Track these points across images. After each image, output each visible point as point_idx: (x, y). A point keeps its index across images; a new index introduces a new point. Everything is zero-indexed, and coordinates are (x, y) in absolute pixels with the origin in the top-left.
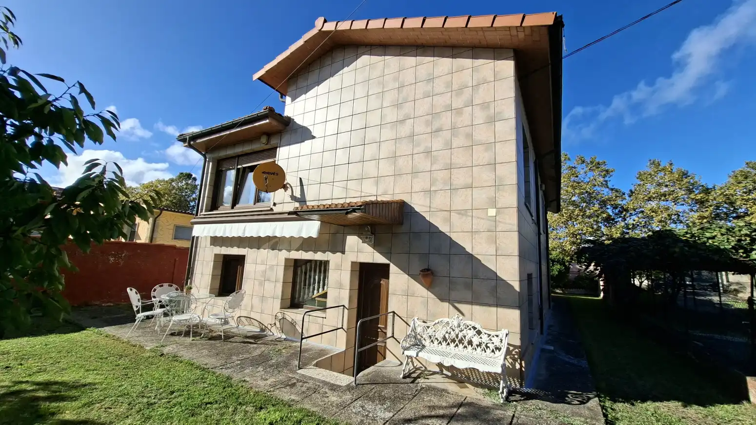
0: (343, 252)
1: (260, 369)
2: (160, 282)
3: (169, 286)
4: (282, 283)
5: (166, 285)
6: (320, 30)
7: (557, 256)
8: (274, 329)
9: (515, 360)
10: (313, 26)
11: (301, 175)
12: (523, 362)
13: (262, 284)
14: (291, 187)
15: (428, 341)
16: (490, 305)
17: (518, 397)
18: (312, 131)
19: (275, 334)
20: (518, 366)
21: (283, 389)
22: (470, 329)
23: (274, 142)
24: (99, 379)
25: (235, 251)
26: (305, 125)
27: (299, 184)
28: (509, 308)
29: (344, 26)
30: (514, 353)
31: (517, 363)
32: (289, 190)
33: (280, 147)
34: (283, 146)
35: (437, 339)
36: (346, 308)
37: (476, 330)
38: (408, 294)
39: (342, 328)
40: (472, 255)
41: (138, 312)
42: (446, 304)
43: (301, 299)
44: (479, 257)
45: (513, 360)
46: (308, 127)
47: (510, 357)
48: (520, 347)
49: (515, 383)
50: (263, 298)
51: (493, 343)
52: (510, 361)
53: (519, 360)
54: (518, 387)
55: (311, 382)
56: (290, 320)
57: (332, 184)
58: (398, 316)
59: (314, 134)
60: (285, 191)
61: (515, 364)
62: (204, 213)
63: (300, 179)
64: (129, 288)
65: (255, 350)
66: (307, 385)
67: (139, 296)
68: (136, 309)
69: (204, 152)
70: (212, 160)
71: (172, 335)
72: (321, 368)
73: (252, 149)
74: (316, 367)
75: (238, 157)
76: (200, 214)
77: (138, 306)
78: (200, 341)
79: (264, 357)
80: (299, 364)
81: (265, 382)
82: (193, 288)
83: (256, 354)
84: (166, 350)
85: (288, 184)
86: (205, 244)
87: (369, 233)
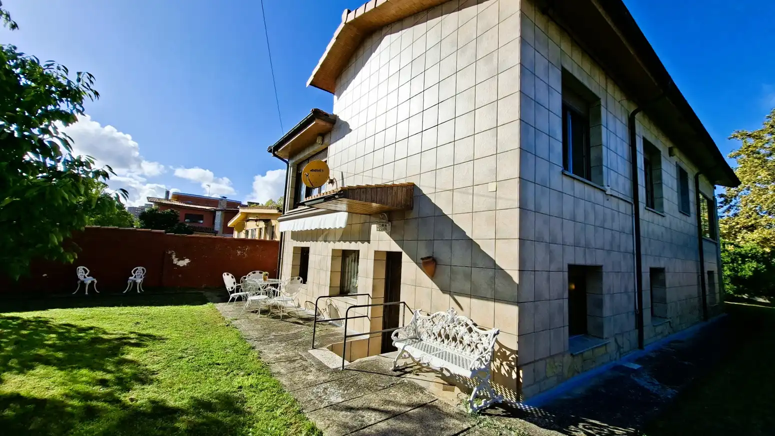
0: (369, 241)
1: (284, 344)
2: (253, 269)
3: (259, 273)
4: (330, 272)
5: (257, 272)
6: (345, 23)
7: (751, 250)
8: (325, 314)
9: (511, 367)
10: (340, 21)
11: (342, 169)
12: (521, 372)
13: (318, 273)
14: (336, 181)
15: (426, 335)
16: (487, 299)
17: (500, 410)
18: (349, 124)
19: (323, 317)
20: (514, 376)
21: (283, 363)
22: (462, 326)
23: (326, 141)
25: (304, 244)
26: (345, 120)
27: (341, 179)
28: (507, 303)
29: (360, 11)
30: (510, 359)
31: (513, 372)
32: (335, 184)
33: (330, 145)
34: (332, 143)
35: (434, 334)
36: (371, 296)
37: (468, 327)
38: (416, 285)
39: (367, 316)
40: (472, 239)
41: (232, 292)
42: (447, 296)
43: (348, 288)
44: (478, 242)
45: (509, 367)
46: (347, 122)
47: (507, 364)
48: (517, 352)
49: (510, 395)
50: (319, 286)
51: (482, 344)
52: (507, 368)
53: (515, 368)
54: (514, 400)
55: (309, 361)
56: (335, 307)
57: (362, 174)
58: (408, 307)
59: (351, 128)
60: (333, 185)
61: (512, 372)
62: (288, 212)
63: (342, 172)
64: (225, 273)
65: (296, 329)
66: (304, 363)
67: (234, 280)
68: (231, 290)
69: (287, 160)
70: (293, 166)
71: (253, 312)
72: (332, 351)
73: (314, 151)
74: (327, 349)
75: (308, 160)
76: (286, 212)
77: (232, 288)
78: (265, 318)
79: (296, 336)
80: (315, 344)
81: (275, 355)
82: (282, 276)
83: (293, 332)
84: (235, 323)
85: (334, 178)
86: (288, 237)
87: (384, 221)
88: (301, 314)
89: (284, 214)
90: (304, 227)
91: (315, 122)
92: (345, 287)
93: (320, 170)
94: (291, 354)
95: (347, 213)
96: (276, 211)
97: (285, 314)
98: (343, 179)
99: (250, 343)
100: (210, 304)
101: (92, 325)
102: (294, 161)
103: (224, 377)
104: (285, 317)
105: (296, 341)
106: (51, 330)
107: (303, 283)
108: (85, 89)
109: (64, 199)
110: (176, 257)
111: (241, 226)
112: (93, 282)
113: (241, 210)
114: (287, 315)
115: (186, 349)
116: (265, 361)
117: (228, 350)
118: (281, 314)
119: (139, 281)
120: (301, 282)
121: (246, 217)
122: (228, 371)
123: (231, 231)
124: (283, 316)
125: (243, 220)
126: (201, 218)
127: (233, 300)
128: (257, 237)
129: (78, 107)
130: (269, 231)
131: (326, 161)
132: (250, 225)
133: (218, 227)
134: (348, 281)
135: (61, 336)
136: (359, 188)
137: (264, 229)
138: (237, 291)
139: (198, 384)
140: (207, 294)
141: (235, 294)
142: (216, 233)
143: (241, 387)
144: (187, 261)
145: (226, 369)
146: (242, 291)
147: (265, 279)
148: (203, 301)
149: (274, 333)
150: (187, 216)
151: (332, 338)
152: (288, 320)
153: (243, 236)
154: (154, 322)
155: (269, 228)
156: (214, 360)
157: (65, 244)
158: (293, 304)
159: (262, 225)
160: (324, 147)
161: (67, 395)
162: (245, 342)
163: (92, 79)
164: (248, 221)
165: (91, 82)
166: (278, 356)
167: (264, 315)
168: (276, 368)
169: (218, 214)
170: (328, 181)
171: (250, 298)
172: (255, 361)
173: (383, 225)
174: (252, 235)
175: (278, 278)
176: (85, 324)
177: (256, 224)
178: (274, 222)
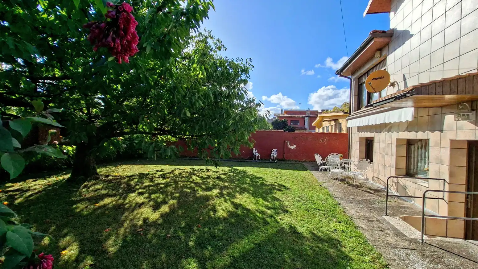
0: (442, 131)
1: (361, 206)
2: (332, 152)
3: (336, 154)
4: (395, 157)
5: (335, 154)
8: (392, 189)
11: (404, 71)
13: (383, 156)
14: (398, 83)
18: (410, 30)
19: (393, 193)
21: (363, 220)
23: (384, 53)
24: (294, 187)
25: (368, 135)
26: (404, 29)
27: (403, 80)
32: (396, 86)
33: (388, 55)
34: (390, 54)
36: (447, 182)
39: (443, 199)
41: (321, 165)
43: (415, 171)
46: (407, 29)
50: (384, 166)
55: (385, 225)
56: (402, 184)
57: (429, 71)
59: (412, 33)
60: (394, 88)
62: (353, 113)
63: (404, 75)
64: (316, 154)
65: (368, 197)
66: (381, 225)
67: (321, 158)
68: (320, 164)
69: (350, 77)
70: (355, 79)
71: (334, 179)
72: (405, 221)
73: (373, 65)
74: (400, 219)
75: (367, 72)
76: (351, 113)
77: (320, 163)
78: (343, 184)
79: (369, 202)
80: (388, 212)
81: (356, 213)
82: (352, 157)
83: (366, 198)
84: (324, 185)
85: (395, 81)
86: (355, 131)
87: (467, 110)
88: (370, 185)
89: (350, 115)
90: (369, 123)
91: (373, 41)
92: (411, 169)
93: (381, 78)
94: (368, 215)
95: (414, 108)
96: (342, 114)
97: (357, 184)
98: (405, 80)
99: (337, 200)
100: (308, 171)
101: (261, 176)
102: (355, 76)
103: (324, 220)
104: (358, 187)
105: (370, 206)
106: (248, 177)
107: (371, 163)
108: (249, 66)
109: (247, 119)
110: (290, 144)
111: (320, 125)
112: (258, 155)
113: (319, 115)
114: (359, 184)
115: (301, 196)
116: (349, 215)
117: (323, 202)
118: (355, 184)
119: (275, 156)
120: (369, 163)
121: (322, 119)
122: (326, 216)
123: (314, 128)
124: (356, 185)
125: (321, 121)
126: (298, 122)
127: (321, 170)
128: (330, 131)
129: (248, 76)
130: (337, 127)
131: (385, 69)
132: (325, 124)
133: (307, 126)
134: (414, 165)
135: (252, 180)
136: (434, 83)
137: (334, 126)
138: (324, 165)
139: (310, 220)
140: (306, 165)
141: (322, 167)
142: (306, 130)
143: (336, 230)
144: (295, 146)
145: (324, 215)
146: (326, 165)
147: (340, 159)
148: (305, 169)
149: (352, 196)
150: (291, 122)
151: (403, 210)
152: (360, 188)
153: (321, 131)
154: (284, 178)
155: (338, 125)
156: (316, 207)
157: (250, 139)
158: (363, 178)
159: (333, 123)
160: (382, 58)
161: (256, 210)
162: (333, 199)
163: (251, 60)
164: (324, 121)
165: (251, 62)
166: (358, 214)
167: (342, 182)
168: (358, 223)
169: (306, 119)
170: (389, 84)
171: (332, 171)
172: (342, 214)
173: (464, 115)
174: (327, 130)
175: (349, 159)
176: (258, 175)
177: (329, 123)
178: (340, 121)
